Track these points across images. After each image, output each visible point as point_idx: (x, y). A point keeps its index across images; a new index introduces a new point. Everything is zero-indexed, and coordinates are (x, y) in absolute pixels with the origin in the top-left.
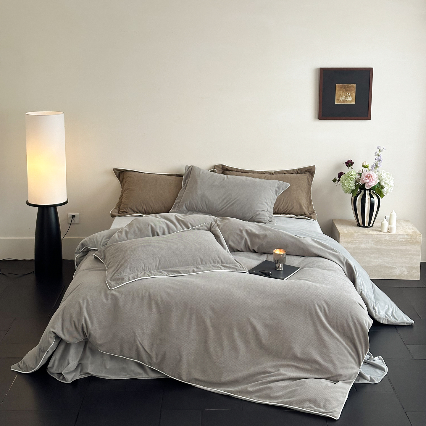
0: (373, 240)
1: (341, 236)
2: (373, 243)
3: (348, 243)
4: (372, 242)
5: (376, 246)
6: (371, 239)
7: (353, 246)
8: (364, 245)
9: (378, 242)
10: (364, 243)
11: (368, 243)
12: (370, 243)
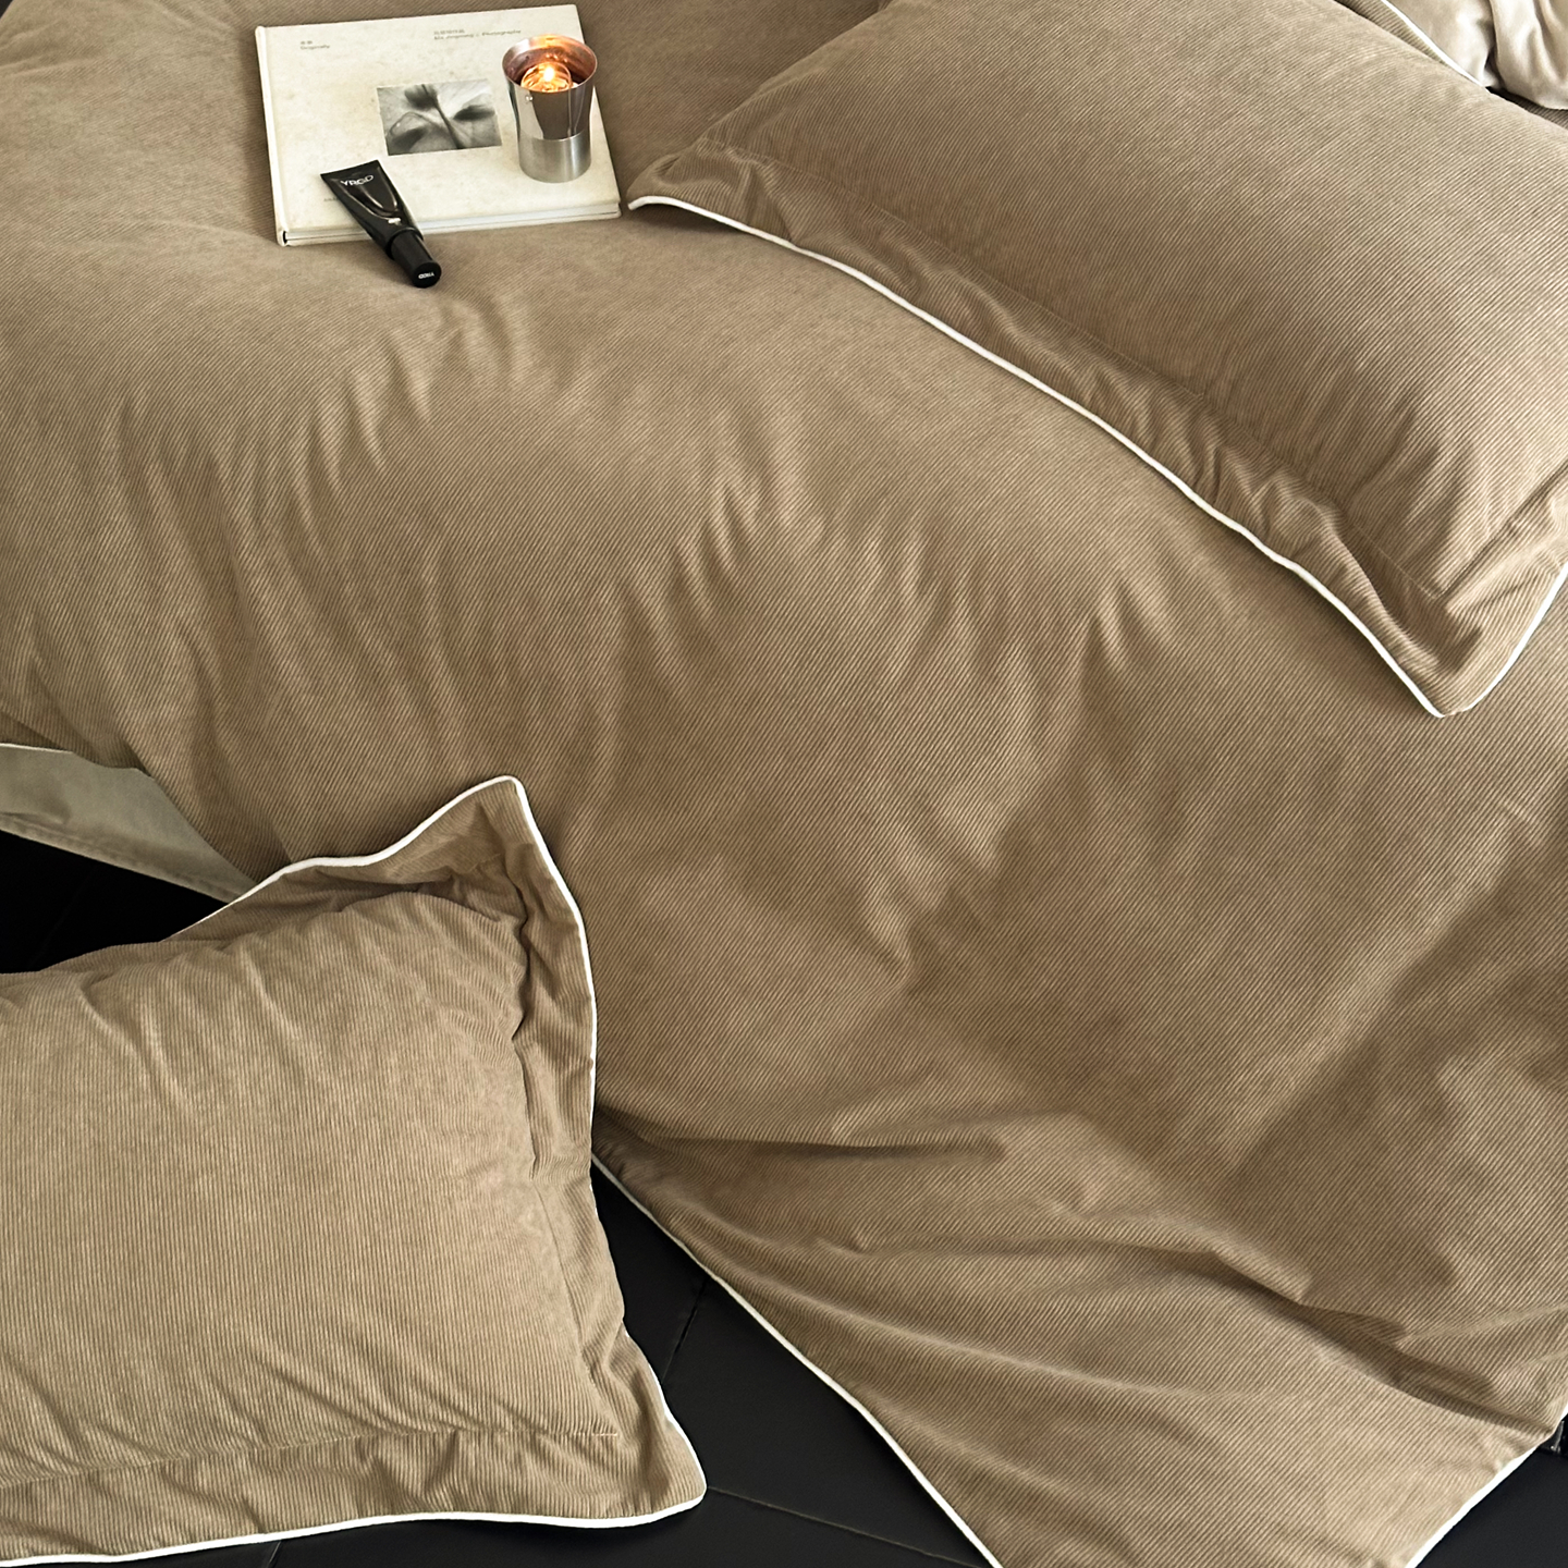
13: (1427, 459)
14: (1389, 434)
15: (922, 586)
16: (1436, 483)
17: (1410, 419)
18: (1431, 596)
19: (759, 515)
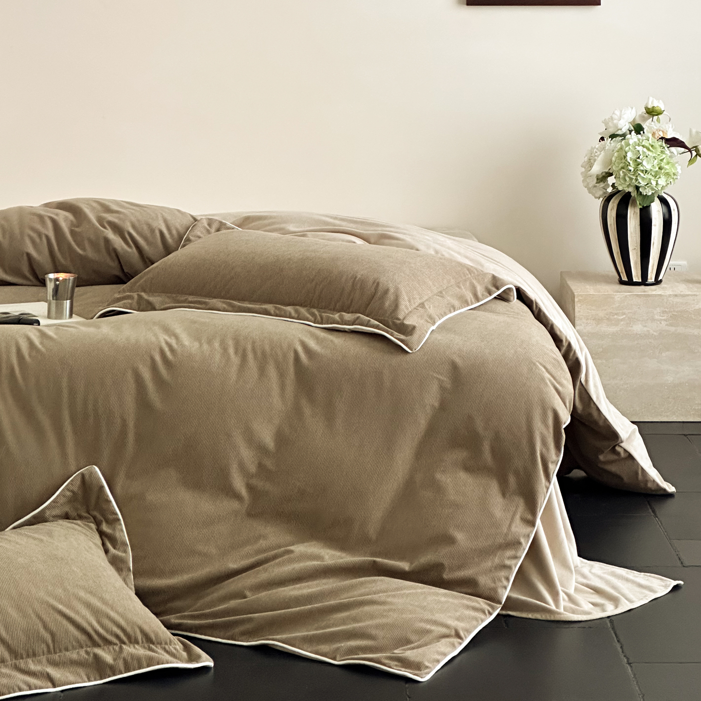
0: (664, 312)
1: (579, 301)
2: (664, 320)
3: (598, 320)
4: (663, 318)
5: (672, 329)
6: (658, 310)
7: (613, 329)
8: (640, 326)
9: (678, 316)
10: (642, 321)
11: (653, 320)
12: (658, 320)
13: (386, 291)
14: (373, 289)
15: (236, 353)
16: (391, 296)
17: (378, 284)
18: (398, 322)
19: (177, 344)
